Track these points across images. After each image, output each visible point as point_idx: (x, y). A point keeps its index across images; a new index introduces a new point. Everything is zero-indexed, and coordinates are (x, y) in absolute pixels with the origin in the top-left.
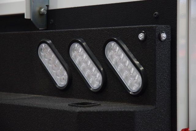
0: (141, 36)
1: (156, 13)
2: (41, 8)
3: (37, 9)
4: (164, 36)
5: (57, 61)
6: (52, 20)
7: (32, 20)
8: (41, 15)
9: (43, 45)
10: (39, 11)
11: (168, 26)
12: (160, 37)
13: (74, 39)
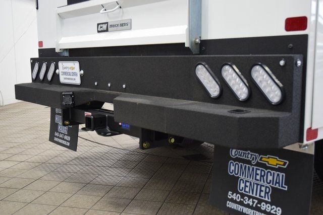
0: (282, 63)
1: (291, 45)
2: (196, 39)
3: (194, 40)
4: (299, 63)
5: (211, 78)
6: (204, 48)
7: (186, 46)
8: (196, 44)
9: (200, 66)
10: (195, 41)
11: (302, 55)
12: (296, 64)
13: (225, 63)
